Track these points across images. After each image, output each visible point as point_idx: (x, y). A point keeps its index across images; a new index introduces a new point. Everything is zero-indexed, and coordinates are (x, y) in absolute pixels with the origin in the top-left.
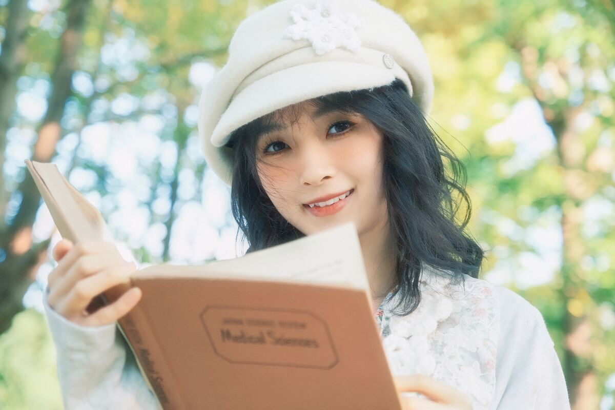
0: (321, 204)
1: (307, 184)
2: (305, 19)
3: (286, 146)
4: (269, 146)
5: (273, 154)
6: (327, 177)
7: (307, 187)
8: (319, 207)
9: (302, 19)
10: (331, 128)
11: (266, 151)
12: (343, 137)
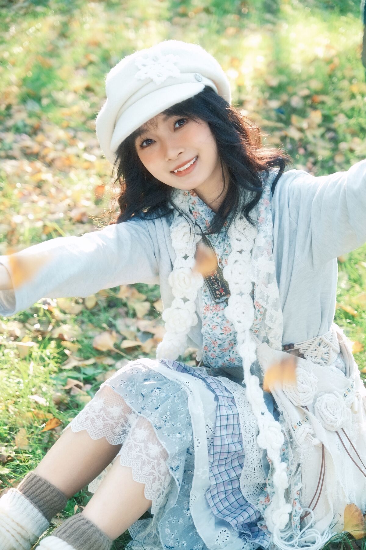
0: (181, 169)
1: (170, 160)
2: (144, 65)
3: (153, 141)
4: (143, 143)
5: (146, 147)
6: (180, 153)
7: (170, 161)
8: (180, 171)
9: (143, 66)
10: (175, 124)
11: (142, 147)
12: (183, 128)
